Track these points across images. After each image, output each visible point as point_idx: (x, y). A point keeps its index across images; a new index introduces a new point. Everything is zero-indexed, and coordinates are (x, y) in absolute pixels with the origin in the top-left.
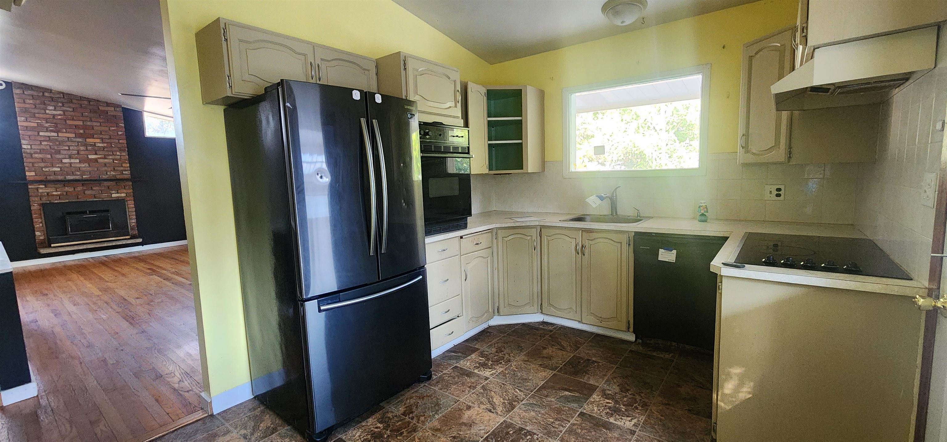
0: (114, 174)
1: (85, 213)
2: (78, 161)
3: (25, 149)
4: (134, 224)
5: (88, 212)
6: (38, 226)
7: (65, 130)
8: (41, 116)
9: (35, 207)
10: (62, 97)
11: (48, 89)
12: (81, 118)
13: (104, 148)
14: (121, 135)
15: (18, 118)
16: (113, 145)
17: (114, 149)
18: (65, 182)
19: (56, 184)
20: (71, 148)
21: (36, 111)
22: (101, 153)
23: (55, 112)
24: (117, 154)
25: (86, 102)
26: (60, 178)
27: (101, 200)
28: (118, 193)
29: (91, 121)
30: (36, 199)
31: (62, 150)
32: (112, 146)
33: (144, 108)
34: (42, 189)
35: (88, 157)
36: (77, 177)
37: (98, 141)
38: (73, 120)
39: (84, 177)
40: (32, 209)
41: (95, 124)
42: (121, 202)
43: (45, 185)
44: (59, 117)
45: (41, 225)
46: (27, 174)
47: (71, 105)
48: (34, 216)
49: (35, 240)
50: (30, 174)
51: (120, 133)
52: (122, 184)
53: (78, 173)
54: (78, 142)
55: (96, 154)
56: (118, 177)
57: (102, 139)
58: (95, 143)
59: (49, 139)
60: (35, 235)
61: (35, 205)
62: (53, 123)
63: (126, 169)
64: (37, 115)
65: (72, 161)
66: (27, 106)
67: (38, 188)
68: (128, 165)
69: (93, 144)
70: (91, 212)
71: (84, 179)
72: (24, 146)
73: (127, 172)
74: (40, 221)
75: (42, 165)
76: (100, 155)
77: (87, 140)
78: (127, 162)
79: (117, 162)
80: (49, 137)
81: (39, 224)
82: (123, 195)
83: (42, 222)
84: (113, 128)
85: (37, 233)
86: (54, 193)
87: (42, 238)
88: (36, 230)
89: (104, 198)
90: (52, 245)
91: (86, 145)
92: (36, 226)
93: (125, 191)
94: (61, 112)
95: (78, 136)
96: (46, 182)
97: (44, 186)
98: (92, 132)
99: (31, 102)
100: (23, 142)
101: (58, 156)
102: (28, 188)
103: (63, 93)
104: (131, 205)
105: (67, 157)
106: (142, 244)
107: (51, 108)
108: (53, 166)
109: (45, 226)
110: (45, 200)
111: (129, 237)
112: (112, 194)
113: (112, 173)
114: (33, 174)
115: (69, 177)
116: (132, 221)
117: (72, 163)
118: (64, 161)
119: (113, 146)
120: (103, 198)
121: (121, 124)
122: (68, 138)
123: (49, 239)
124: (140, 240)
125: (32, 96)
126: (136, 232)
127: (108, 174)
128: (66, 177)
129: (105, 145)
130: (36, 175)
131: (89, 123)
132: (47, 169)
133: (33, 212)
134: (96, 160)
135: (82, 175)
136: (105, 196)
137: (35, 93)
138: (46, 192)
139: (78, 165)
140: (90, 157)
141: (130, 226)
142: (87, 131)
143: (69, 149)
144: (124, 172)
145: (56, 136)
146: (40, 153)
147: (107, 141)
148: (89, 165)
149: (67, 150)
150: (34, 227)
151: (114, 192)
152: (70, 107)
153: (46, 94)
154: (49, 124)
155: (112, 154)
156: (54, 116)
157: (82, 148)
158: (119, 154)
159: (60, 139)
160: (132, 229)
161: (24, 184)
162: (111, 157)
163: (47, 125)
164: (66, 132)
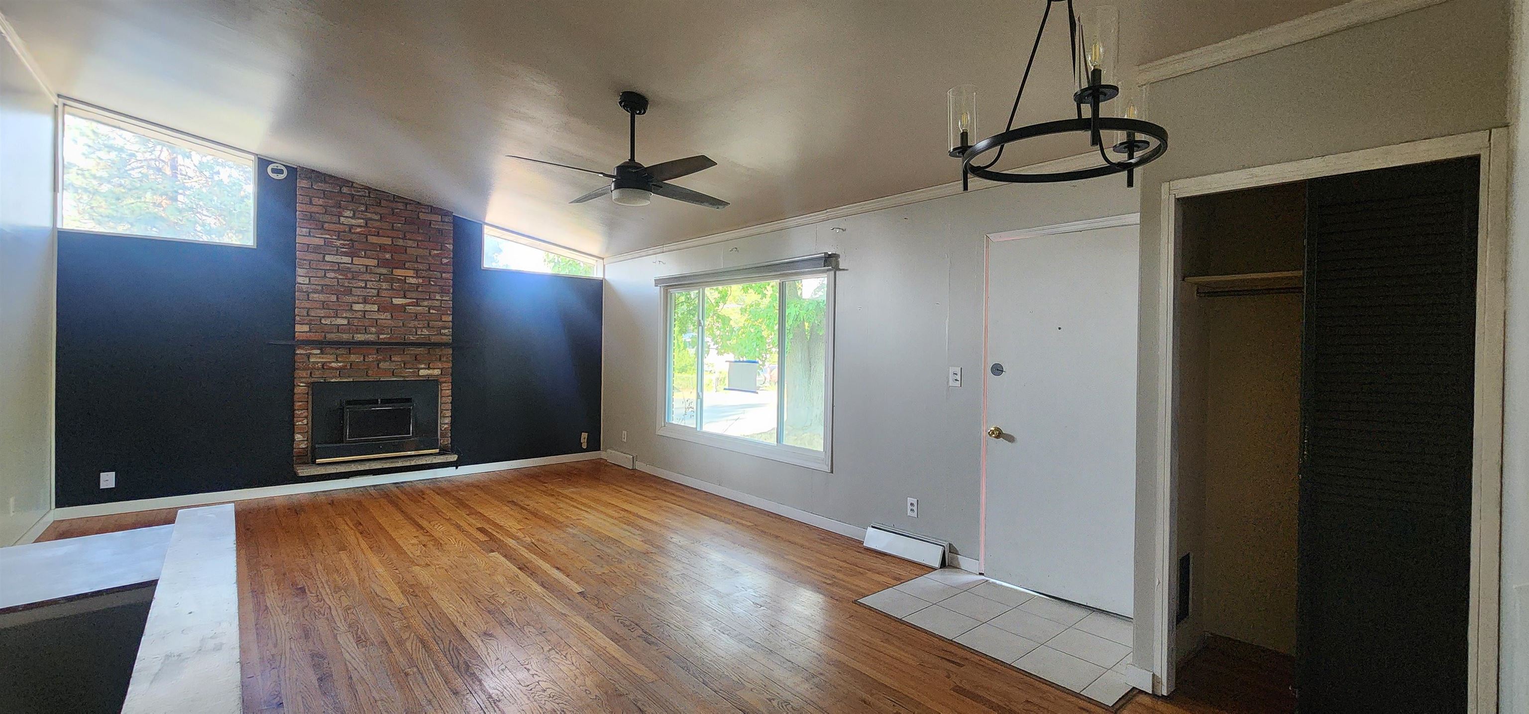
0: (427, 333)
1: (375, 402)
2: (375, 308)
3: (300, 284)
4: (446, 426)
5: (379, 400)
6: (300, 423)
7: (363, 253)
8: (332, 227)
9: (301, 388)
10: (367, 195)
11: (348, 181)
12: (389, 233)
13: (418, 285)
14: (446, 264)
15: (298, 229)
16: (433, 281)
17: (432, 289)
18: (351, 346)
19: (337, 349)
20: (369, 285)
21: (327, 218)
22: (414, 295)
23: (353, 222)
24: (437, 298)
25: (401, 206)
26: (345, 337)
27: (402, 379)
28: (429, 368)
29: (404, 238)
30: (304, 374)
31: (354, 287)
32: (431, 285)
33: (485, 219)
34: (317, 357)
35: (392, 302)
36: (371, 337)
37: (411, 273)
38: (378, 235)
39: (381, 337)
40: (296, 391)
41: (410, 243)
42: (432, 384)
43: (321, 349)
44: (359, 230)
45: (305, 422)
46: (298, 328)
47: (378, 210)
48: (297, 404)
49: (293, 448)
50: (301, 329)
51: (445, 261)
52: (438, 351)
53: (374, 329)
54: (381, 274)
55: (405, 297)
56: (434, 339)
57: (417, 271)
58: (405, 277)
59: (339, 268)
60: (293, 440)
61: (302, 384)
62: (348, 241)
63: (447, 324)
64: (326, 225)
65: (368, 307)
66: (314, 209)
67: (310, 353)
68: (450, 318)
69: (403, 278)
70: (385, 402)
71: (380, 341)
72: (299, 280)
73: (446, 331)
74: (306, 414)
75: (322, 313)
76: (410, 298)
77: (394, 270)
78: (449, 312)
79: (434, 312)
80: (338, 263)
81: (302, 420)
82: (437, 372)
83: (306, 417)
84: (436, 252)
85: (298, 437)
86: (334, 365)
87: (303, 446)
88: (296, 431)
89: (407, 377)
90: (318, 461)
91: (391, 280)
92: (297, 424)
93: (440, 366)
94: (362, 221)
95: (382, 263)
96: (323, 345)
97: (318, 351)
98: (404, 257)
99: (321, 202)
100: (299, 271)
101: (348, 299)
102: (295, 354)
103: (369, 188)
104: (446, 390)
105: (361, 301)
106: (456, 464)
107: (348, 213)
108: (337, 317)
109: (310, 424)
110: (317, 377)
111: (437, 451)
112: (419, 369)
113: (426, 332)
114: (306, 328)
115: (359, 337)
116: (445, 422)
117: (366, 311)
118: (357, 307)
119: (432, 283)
120: (403, 377)
121: (447, 245)
122: (367, 266)
123: (313, 449)
124: (454, 458)
125: (324, 191)
126: (447, 441)
127: (419, 333)
128: (355, 336)
129: (421, 281)
130: (310, 331)
131: (401, 242)
132: (328, 322)
133: (296, 397)
134: (403, 306)
135: (378, 334)
136: (408, 374)
137: (327, 187)
138: (319, 362)
139: (376, 316)
140: (396, 301)
141: (441, 430)
142: (396, 256)
143: (365, 287)
144: (443, 331)
145: (350, 262)
146: (322, 292)
147: (424, 274)
148: (392, 316)
149: (362, 288)
150: (294, 425)
151: (423, 366)
152: (376, 213)
153: (345, 190)
154: (342, 242)
155: (428, 297)
156: (351, 227)
157: (385, 285)
158: (440, 298)
159: (354, 268)
160: (443, 436)
161: (291, 345)
162: (426, 303)
163: (338, 243)
164: (364, 257)
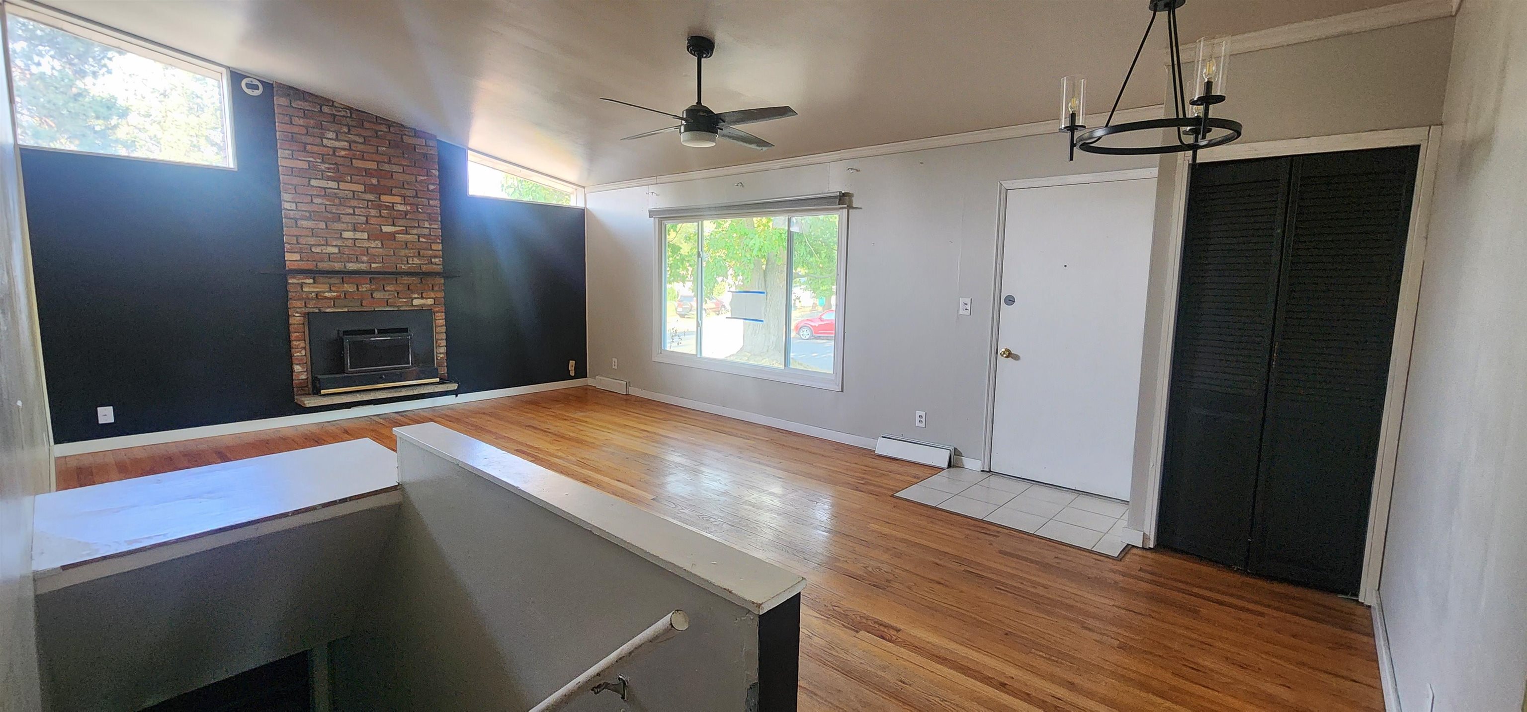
0: (418, 262)
1: (372, 332)
2: (365, 236)
3: (287, 209)
4: (442, 356)
5: (376, 331)
6: (298, 354)
7: (349, 178)
8: (315, 149)
9: (296, 319)
10: (349, 115)
11: (328, 100)
12: (375, 157)
13: (406, 213)
14: (432, 191)
15: (279, 151)
16: (420, 208)
17: (421, 217)
18: (345, 275)
19: (330, 278)
20: (357, 211)
21: (310, 140)
22: (401, 222)
23: (337, 144)
24: (426, 226)
25: (384, 128)
26: (338, 266)
27: (396, 309)
28: (422, 298)
29: (389, 163)
30: (299, 304)
31: (343, 214)
32: (420, 212)
33: (468, 143)
34: (310, 287)
35: (381, 230)
36: (363, 267)
37: (398, 199)
38: (363, 159)
39: (373, 265)
40: (291, 321)
41: (395, 168)
42: (426, 314)
43: (314, 279)
44: (343, 153)
45: (303, 352)
46: (288, 256)
47: (360, 131)
48: (294, 336)
49: (292, 380)
50: (292, 258)
51: (431, 187)
52: (430, 281)
53: (365, 258)
54: (368, 201)
55: (394, 225)
56: (425, 268)
57: (404, 197)
58: (393, 203)
59: (325, 193)
60: (292, 371)
61: (297, 315)
62: (333, 164)
63: (437, 253)
64: (309, 147)
65: (358, 235)
66: (296, 129)
67: (302, 283)
68: (440, 246)
69: (391, 205)
70: (382, 332)
71: (373, 270)
72: (286, 205)
73: (437, 260)
74: (302, 345)
75: (312, 241)
76: (399, 226)
77: (382, 196)
78: (438, 241)
79: (424, 240)
80: (325, 188)
81: (300, 351)
82: (430, 302)
83: (305, 348)
84: (422, 178)
85: (297, 368)
86: (327, 294)
87: (304, 377)
88: (295, 361)
89: (400, 306)
90: (323, 392)
91: (379, 207)
92: (295, 355)
93: (433, 295)
94: (346, 143)
95: (370, 189)
96: (315, 274)
97: (311, 281)
98: (389, 183)
99: (301, 122)
100: (285, 196)
101: (338, 226)
102: (287, 283)
103: (350, 109)
104: (440, 320)
105: (350, 228)
106: (456, 393)
107: (331, 135)
108: (327, 245)
109: (308, 355)
110: (312, 308)
111: (438, 380)
112: (413, 299)
113: (416, 261)
114: (296, 257)
115: (351, 266)
116: (441, 352)
117: (357, 239)
118: (346, 235)
119: (420, 210)
120: (398, 307)
121: (434, 171)
122: (354, 192)
123: (315, 380)
124: (454, 386)
125: (304, 110)
126: (443, 371)
127: (410, 262)
128: (347, 264)
129: (409, 208)
130: (301, 260)
131: (386, 167)
132: (318, 250)
133: (292, 328)
134: (392, 236)
135: (370, 263)
136: (402, 303)
137: (306, 106)
138: (313, 292)
139: (366, 244)
140: (386, 229)
141: (437, 359)
142: (383, 182)
143: (354, 214)
144: (433, 260)
145: (337, 187)
146: (309, 218)
147: (412, 200)
148: (382, 245)
149: (351, 214)
150: (291, 356)
151: (416, 296)
152: (359, 135)
153: (326, 109)
154: (327, 166)
155: (417, 225)
156: (335, 149)
157: (373, 212)
158: (429, 226)
159: (341, 194)
160: (439, 365)
161: (283, 274)
162: (415, 231)
163: (324, 167)
164: (351, 182)
